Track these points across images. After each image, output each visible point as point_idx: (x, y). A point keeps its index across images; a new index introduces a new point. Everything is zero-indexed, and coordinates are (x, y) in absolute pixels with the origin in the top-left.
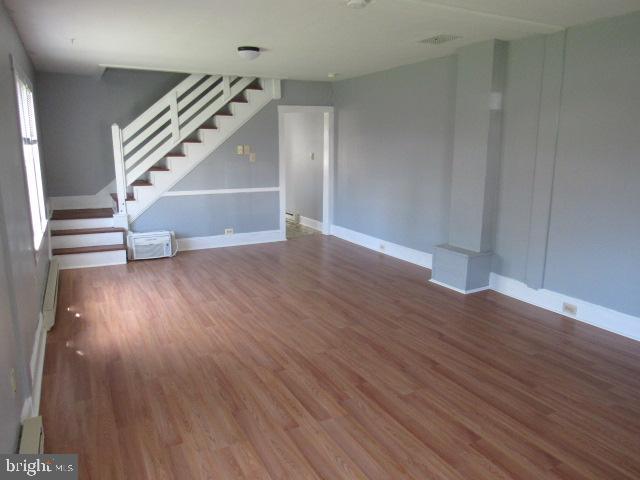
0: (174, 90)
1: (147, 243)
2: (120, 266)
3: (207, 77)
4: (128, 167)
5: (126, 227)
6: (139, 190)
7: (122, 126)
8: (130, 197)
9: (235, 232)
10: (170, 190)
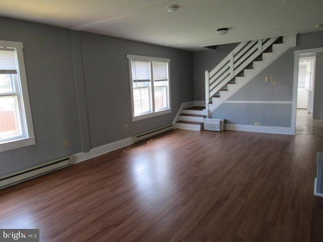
0: (232, 52)
1: (210, 123)
2: (196, 131)
3: (250, 42)
4: (211, 89)
5: (207, 115)
6: (214, 100)
7: (209, 71)
8: (211, 103)
9: (261, 125)
10: (228, 100)
